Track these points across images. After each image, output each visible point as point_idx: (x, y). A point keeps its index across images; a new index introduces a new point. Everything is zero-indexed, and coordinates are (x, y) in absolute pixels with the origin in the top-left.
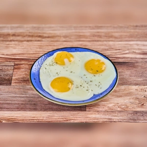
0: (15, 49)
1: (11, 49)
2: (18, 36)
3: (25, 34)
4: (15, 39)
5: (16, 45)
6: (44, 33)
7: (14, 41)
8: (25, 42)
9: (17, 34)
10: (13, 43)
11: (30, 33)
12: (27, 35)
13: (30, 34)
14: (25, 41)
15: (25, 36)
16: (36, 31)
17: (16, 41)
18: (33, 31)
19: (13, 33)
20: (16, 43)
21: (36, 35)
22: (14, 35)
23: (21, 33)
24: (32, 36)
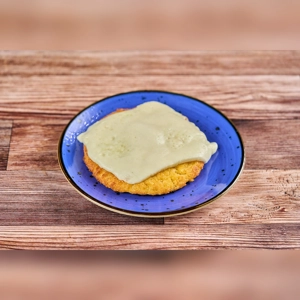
0: (13, 91)
1: (5, 91)
2: (21, 63)
3: (36, 60)
4: (15, 71)
5: (15, 83)
6: (75, 58)
7: (12, 74)
8: (34, 78)
9: (17, 61)
10: (10, 78)
11: (45, 57)
12: (38, 63)
13: (46, 60)
14: (35, 74)
15: (34, 65)
16: (58, 54)
17: (17, 74)
18: (52, 54)
19: (9, 59)
20: (17, 78)
21: (58, 61)
22: (11, 62)
23: (27, 57)
24: (50, 64)
